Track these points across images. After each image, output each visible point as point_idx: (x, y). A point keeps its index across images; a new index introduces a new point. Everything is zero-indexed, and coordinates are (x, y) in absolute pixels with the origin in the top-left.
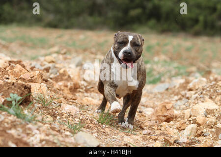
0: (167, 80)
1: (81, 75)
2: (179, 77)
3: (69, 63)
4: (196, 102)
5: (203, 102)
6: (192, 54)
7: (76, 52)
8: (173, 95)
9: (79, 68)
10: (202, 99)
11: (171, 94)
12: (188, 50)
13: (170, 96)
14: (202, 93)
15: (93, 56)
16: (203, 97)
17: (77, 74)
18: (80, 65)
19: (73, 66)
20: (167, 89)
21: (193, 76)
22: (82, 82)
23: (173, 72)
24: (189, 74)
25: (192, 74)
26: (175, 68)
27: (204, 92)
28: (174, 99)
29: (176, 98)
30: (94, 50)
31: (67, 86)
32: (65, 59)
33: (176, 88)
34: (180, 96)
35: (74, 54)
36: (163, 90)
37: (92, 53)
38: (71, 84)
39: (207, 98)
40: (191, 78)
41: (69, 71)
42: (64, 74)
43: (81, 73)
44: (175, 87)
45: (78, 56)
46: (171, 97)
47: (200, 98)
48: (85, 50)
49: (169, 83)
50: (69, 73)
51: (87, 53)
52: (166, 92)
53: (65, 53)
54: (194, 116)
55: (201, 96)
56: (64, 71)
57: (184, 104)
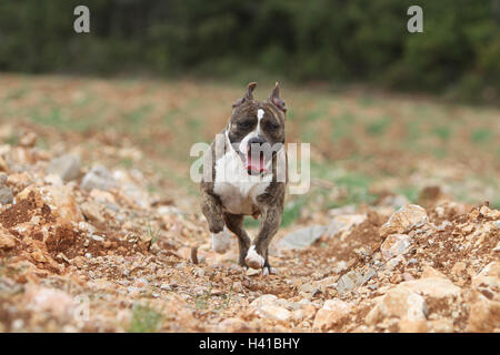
0: (317, 216)
1: (80, 203)
2: (350, 208)
3: (45, 172)
4: (399, 278)
5: (416, 277)
6: (386, 143)
7: (64, 138)
8: (334, 259)
9: (72, 184)
10: (414, 270)
11: (329, 255)
12: (373, 130)
13: (325, 261)
14: (414, 252)
15: (109, 150)
16: (417, 264)
17: (66, 201)
18: (75, 176)
19: (55, 179)
20: (318, 241)
21: (389, 205)
22: (83, 225)
23: (334, 194)
24: (379, 198)
25: (388, 199)
26: (339, 182)
27: (420, 250)
28: (338, 270)
29: (342, 265)
30: (111, 133)
31: (39, 237)
32: (34, 159)
33: (343, 237)
34: (352, 261)
35: (59, 147)
36: (306, 245)
37: (108, 142)
38: (50, 230)
39: (428, 266)
40: (383, 211)
41: (45, 192)
42: (31, 203)
43: (80, 199)
44: (338, 236)
45: (67, 150)
46: (328, 264)
47: (410, 265)
48: (87, 134)
49: (322, 223)
50: (47, 199)
51: (93, 142)
52: (314, 249)
53: (32, 145)
54: (393, 316)
55: (413, 260)
56: (32, 194)
57: (366, 284)
